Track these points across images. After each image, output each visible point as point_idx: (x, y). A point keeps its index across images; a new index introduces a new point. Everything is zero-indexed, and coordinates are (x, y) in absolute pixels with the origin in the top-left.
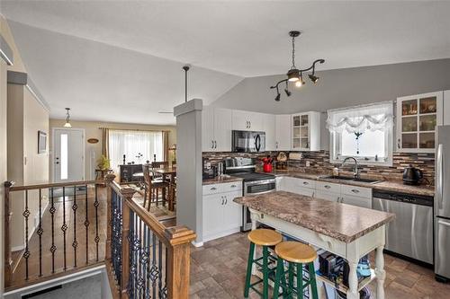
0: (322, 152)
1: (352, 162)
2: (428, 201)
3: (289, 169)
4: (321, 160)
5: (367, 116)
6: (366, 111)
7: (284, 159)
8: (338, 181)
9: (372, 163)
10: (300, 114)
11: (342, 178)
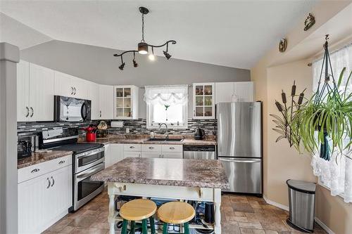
0: (140, 120)
1: (163, 127)
2: (213, 148)
3: (110, 136)
4: (140, 127)
5: (173, 94)
6: (173, 90)
7: (105, 127)
8: (159, 142)
9: (175, 127)
10: (123, 87)
11: (156, 140)
